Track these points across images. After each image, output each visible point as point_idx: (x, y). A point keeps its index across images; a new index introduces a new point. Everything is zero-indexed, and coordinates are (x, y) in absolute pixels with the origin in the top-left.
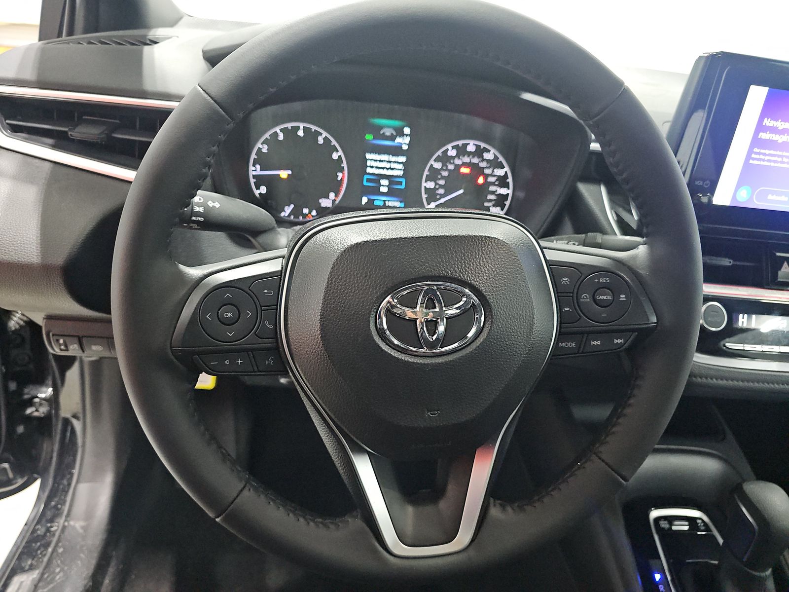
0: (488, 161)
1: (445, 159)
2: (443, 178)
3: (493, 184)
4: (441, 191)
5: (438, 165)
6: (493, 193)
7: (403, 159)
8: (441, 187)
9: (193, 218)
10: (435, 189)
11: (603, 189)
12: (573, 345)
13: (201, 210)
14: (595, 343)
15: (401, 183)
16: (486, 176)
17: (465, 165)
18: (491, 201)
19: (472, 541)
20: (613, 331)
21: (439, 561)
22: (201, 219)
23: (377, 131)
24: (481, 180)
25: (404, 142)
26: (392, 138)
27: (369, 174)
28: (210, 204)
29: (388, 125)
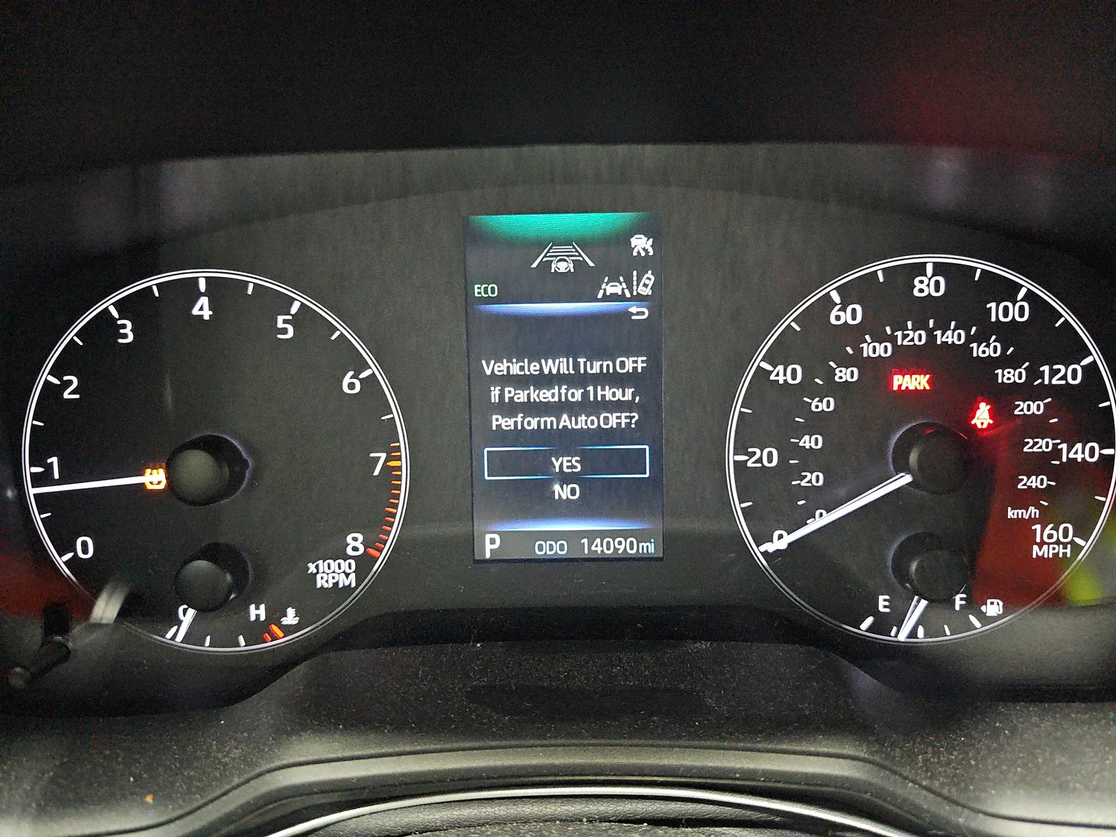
0: (1007, 332)
1: (815, 344)
2: (816, 423)
3: (1036, 427)
6: (1040, 464)
7: (633, 363)
8: (810, 460)
10: (784, 472)
15: (635, 461)
16: (1003, 398)
17: (907, 360)
18: (1031, 497)
23: (516, 267)
25: (630, 293)
26: (583, 282)
27: (503, 437)
29: (559, 234)
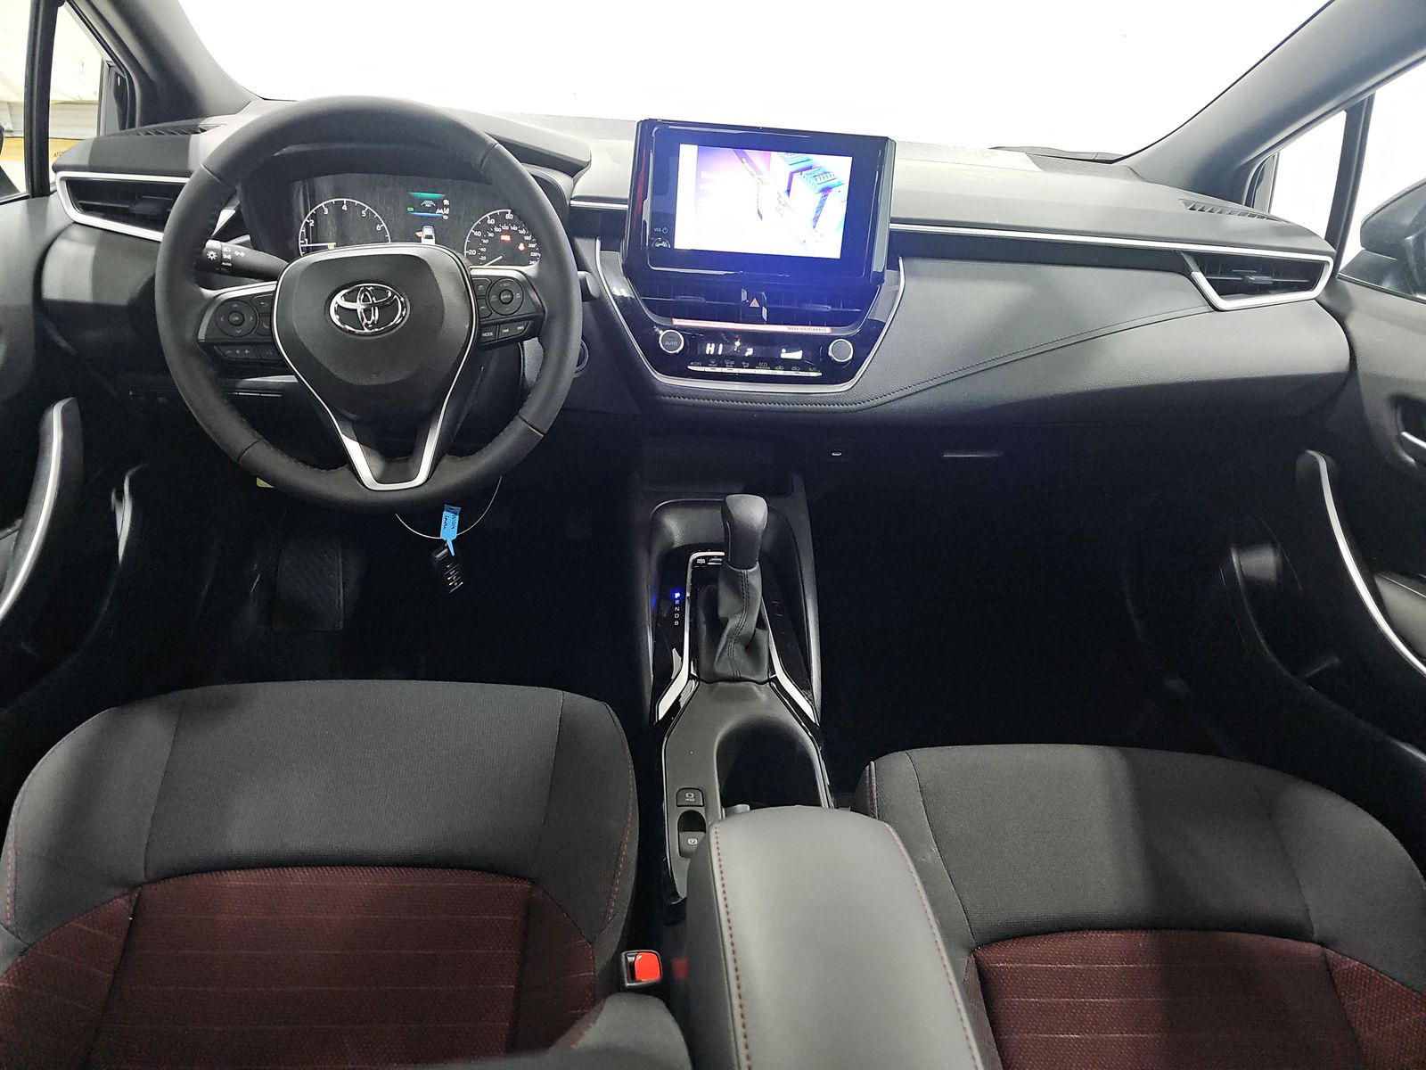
1: (484, 227)
4: (483, 258)
5: (478, 234)
8: (483, 254)
9: (223, 264)
10: (477, 256)
11: (598, 242)
12: (491, 334)
13: (229, 257)
14: (505, 331)
17: (504, 232)
19: (428, 479)
20: (516, 321)
21: (404, 493)
22: (230, 265)
23: (418, 204)
24: (521, 247)
25: (443, 213)
26: (433, 209)
28: (237, 253)
29: (428, 198)
